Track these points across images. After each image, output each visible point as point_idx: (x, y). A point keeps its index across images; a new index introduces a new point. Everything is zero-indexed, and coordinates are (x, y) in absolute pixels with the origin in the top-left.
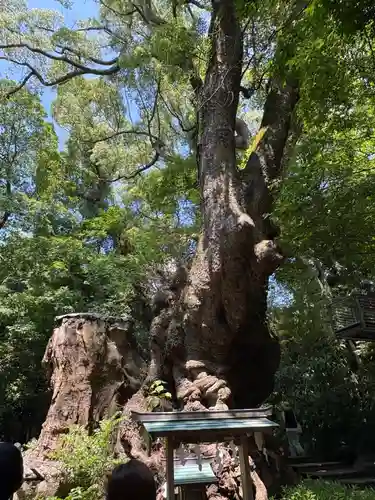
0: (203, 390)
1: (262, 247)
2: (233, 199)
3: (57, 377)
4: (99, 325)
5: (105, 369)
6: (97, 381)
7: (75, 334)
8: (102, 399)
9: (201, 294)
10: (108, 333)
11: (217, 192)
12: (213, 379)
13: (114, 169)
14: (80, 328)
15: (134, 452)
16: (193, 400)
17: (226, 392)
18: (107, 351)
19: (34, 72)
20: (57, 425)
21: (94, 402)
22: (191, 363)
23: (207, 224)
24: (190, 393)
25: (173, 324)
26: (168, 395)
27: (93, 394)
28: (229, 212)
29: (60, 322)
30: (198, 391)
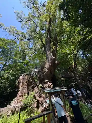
0: (49, 85)
1: (56, 62)
2: (52, 55)
3: (21, 85)
4: (29, 76)
5: (30, 83)
6: (28, 86)
7: (24, 77)
8: (29, 89)
9: (48, 69)
10: (30, 77)
11: (49, 54)
12: (50, 83)
13: (28, 54)
14: (25, 76)
15: (37, 98)
16: (47, 87)
17: (52, 85)
18: (30, 80)
19: (17, 38)
20: (21, 95)
21: (28, 89)
22: (46, 81)
23: (48, 58)
24: (46, 86)
25: (42, 74)
26: (43, 87)
27: (27, 88)
28: (51, 56)
29: (21, 75)
30: (48, 86)
